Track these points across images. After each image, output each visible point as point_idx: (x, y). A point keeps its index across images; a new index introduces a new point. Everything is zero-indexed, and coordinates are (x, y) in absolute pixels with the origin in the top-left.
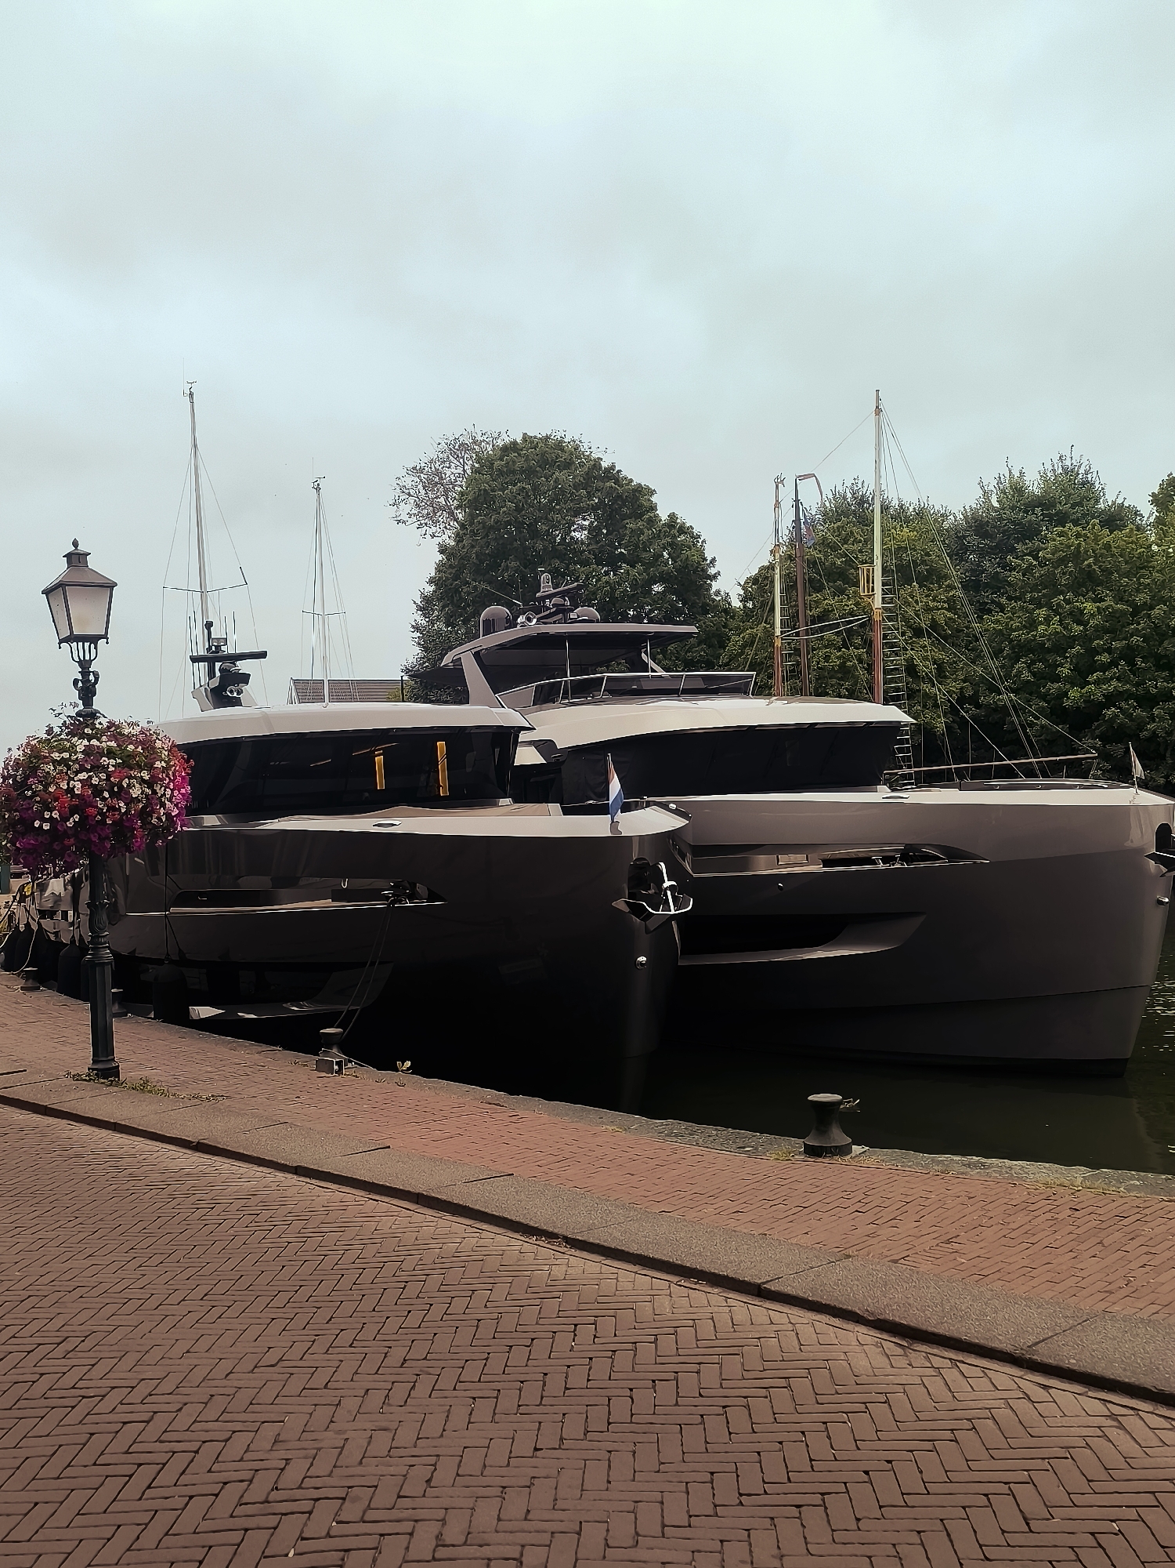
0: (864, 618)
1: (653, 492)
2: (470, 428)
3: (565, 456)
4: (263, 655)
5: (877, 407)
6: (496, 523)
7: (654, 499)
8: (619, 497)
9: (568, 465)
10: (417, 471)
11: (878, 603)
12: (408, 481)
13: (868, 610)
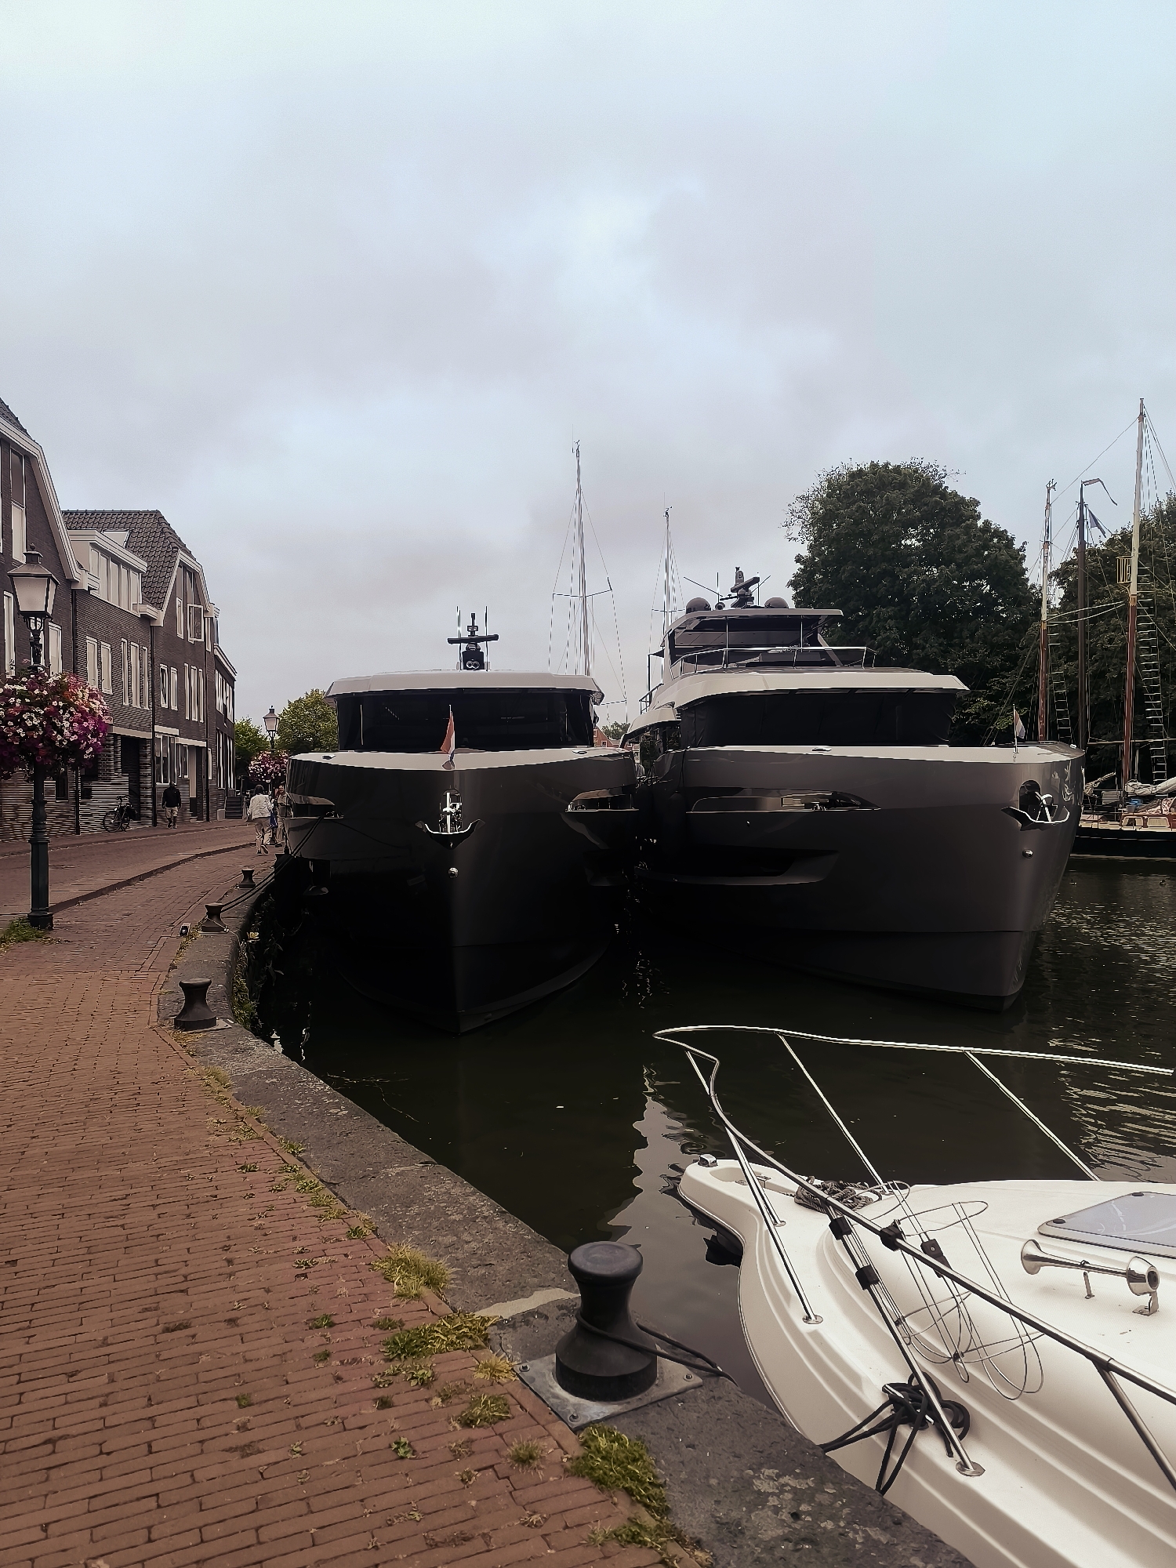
0: (1120, 604)
1: (977, 503)
2: (847, 462)
3: (899, 478)
4: (496, 637)
5: (1141, 414)
6: (837, 535)
7: (978, 509)
8: (943, 509)
9: (902, 485)
10: (803, 498)
11: (1133, 590)
12: (798, 506)
13: (1124, 597)
